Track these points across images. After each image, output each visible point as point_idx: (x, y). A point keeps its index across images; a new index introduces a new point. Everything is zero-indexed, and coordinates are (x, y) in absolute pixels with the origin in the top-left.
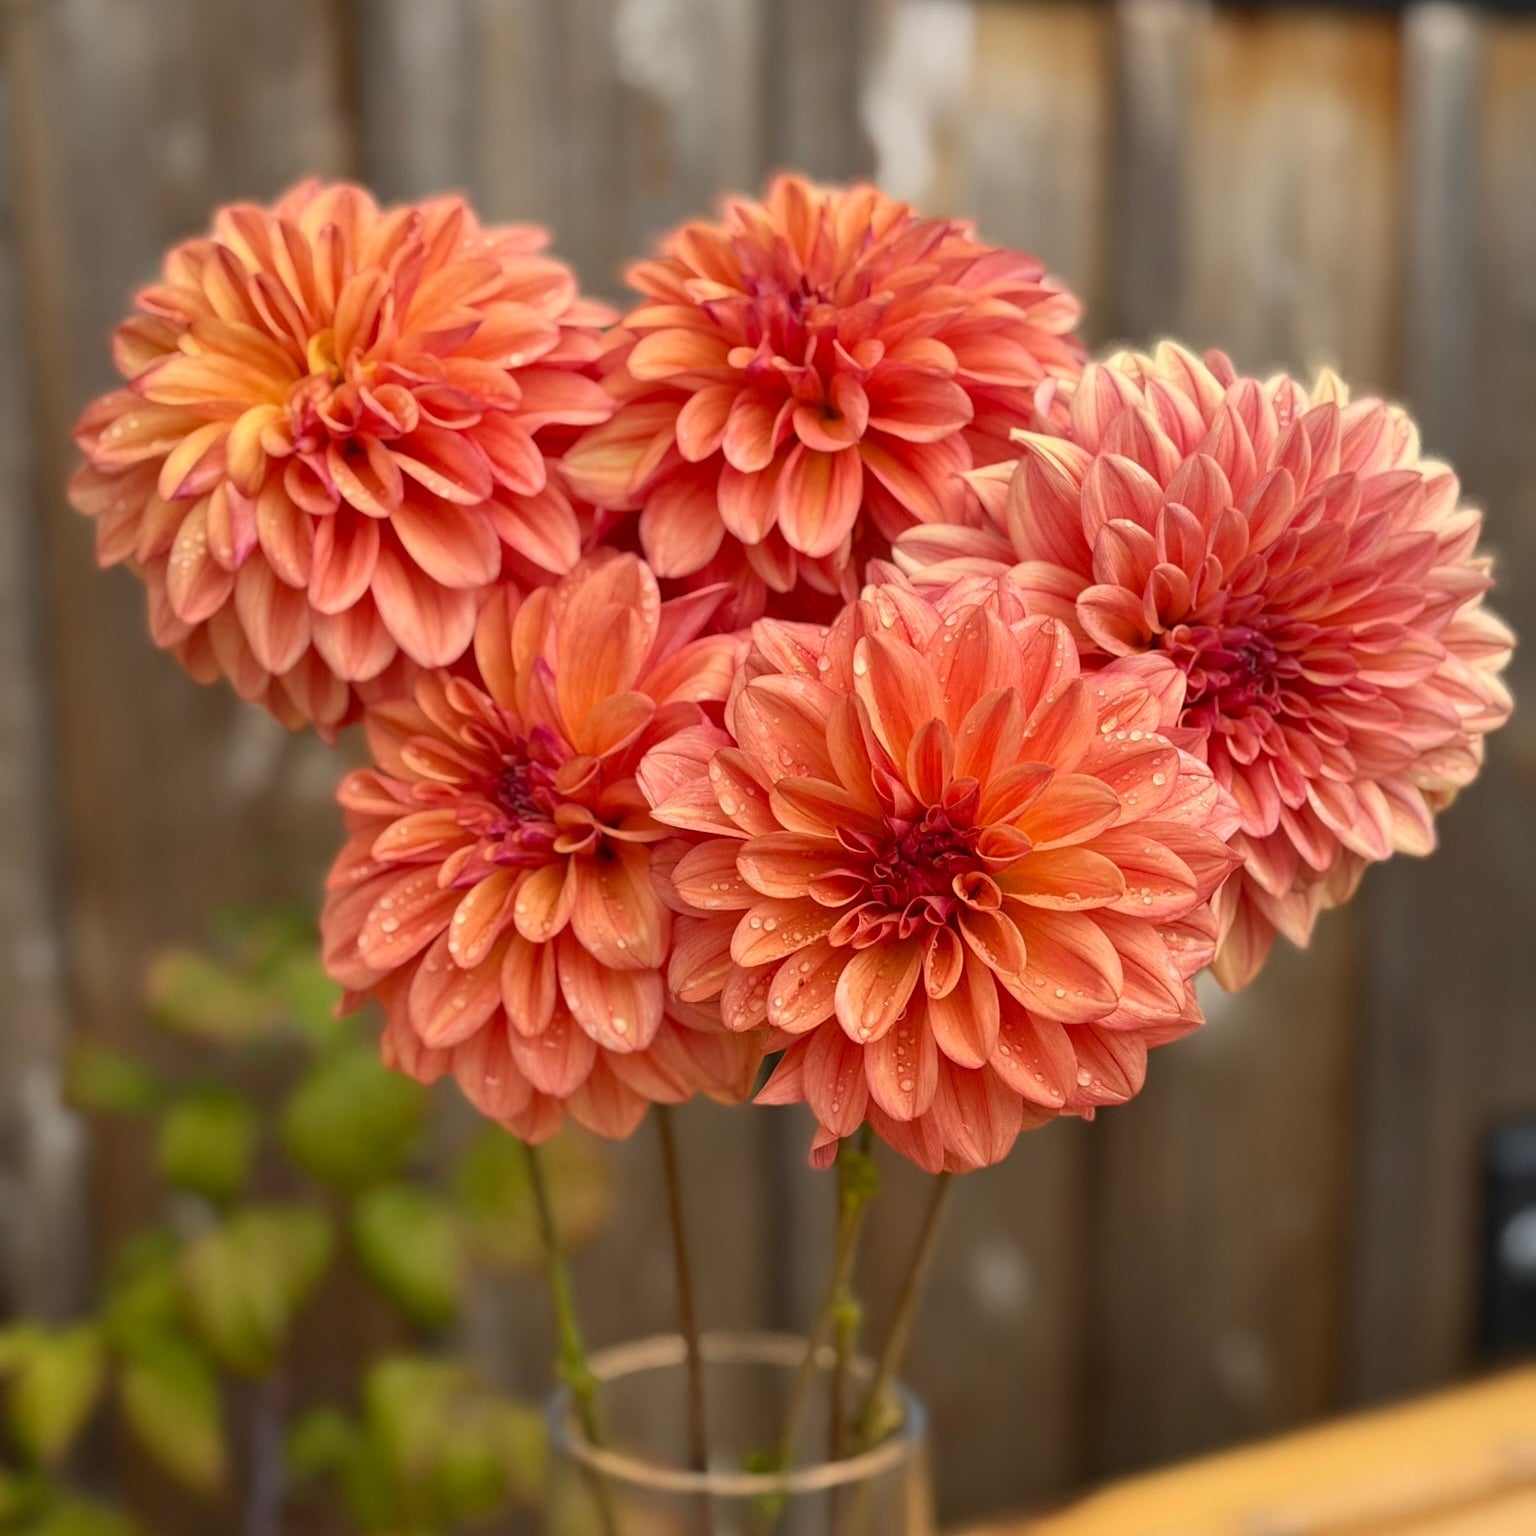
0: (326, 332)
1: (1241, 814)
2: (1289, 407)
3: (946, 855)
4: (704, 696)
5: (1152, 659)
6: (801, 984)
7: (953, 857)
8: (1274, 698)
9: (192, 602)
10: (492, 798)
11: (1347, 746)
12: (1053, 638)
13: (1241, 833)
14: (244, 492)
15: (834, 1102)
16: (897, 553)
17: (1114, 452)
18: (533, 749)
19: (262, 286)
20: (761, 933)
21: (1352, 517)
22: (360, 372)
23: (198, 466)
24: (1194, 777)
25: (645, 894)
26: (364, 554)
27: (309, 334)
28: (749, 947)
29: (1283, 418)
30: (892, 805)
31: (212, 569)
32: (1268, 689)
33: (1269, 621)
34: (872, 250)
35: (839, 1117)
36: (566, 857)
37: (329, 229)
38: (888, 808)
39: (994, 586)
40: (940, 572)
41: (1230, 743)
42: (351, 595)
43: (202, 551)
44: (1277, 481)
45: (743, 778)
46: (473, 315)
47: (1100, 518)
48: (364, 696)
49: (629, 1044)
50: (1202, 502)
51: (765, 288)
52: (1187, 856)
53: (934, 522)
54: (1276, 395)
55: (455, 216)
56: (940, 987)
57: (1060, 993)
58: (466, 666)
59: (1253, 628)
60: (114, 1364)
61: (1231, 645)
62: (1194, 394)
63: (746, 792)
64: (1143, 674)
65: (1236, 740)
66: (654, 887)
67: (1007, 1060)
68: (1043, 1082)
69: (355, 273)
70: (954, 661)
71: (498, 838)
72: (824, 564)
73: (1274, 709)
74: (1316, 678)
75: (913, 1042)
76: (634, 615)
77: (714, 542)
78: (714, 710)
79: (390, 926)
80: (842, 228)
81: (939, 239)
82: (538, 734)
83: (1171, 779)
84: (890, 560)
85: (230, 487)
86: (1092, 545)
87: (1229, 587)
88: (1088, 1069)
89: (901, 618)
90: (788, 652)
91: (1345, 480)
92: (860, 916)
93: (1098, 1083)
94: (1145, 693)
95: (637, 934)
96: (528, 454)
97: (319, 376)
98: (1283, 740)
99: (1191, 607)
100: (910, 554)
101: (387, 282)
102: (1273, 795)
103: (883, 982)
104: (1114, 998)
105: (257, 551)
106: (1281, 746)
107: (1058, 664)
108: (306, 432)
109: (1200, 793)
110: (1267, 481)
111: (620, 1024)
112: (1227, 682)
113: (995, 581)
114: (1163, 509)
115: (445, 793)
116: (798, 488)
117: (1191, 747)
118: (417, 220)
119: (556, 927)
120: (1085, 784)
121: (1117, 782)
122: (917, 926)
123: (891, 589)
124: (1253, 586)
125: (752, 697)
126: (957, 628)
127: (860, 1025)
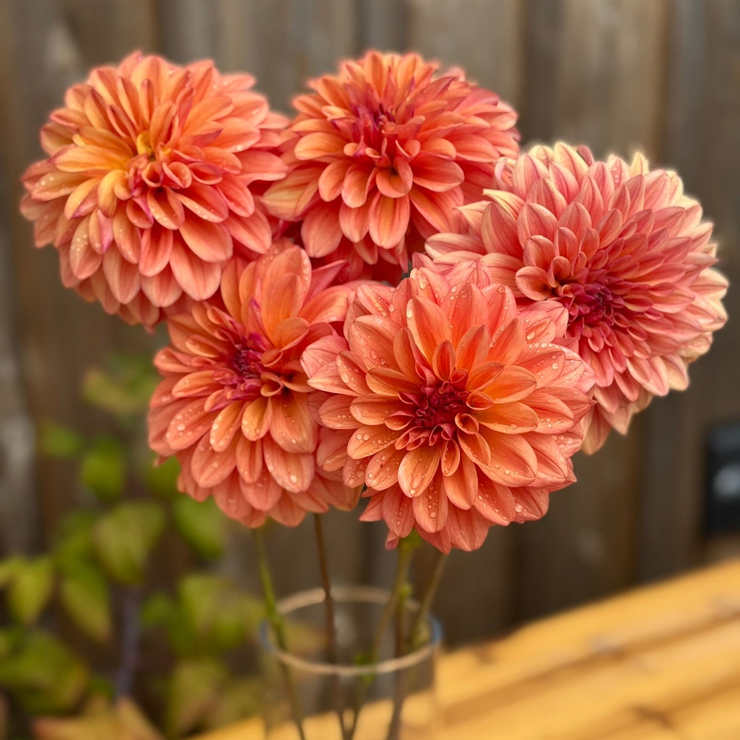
0: (145, 132)
1: (595, 376)
2: (619, 173)
3: (451, 405)
4: (334, 319)
5: (552, 303)
6: (382, 466)
7: (455, 406)
8: (610, 317)
9: (81, 269)
10: (230, 366)
11: (646, 341)
12: (504, 294)
13: (596, 386)
14: (106, 215)
15: (398, 520)
16: (428, 248)
17: (533, 201)
18: (250, 343)
19: (113, 111)
20: (362, 442)
21: (649, 231)
22: (162, 154)
23: (83, 202)
24: (572, 361)
25: (305, 416)
26: (166, 246)
27: (137, 134)
28: (357, 449)
29: (616, 179)
30: (426, 381)
31: (90, 252)
32: (608, 312)
33: (609, 280)
34: (415, 92)
35: (401, 529)
36: (267, 398)
37: (146, 82)
38: (424, 382)
39: (474, 266)
40: (448, 257)
41: (590, 341)
42: (160, 267)
43: (86, 243)
44: (613, 214)
45: (352, 365)
46: (217, 125)
47: (527, 234)
48: (168, 312)
49: (298, 488)
50: (576, 225)
51: (362, 111)
52: (569, 403)
53: (446, 232)
54: (613, 167)
55: (208, 72)
56: (449, 470)
57: (507, 472)
58: (216, 299)
59: (601, 283)
60: (59, 577)
61: (590, 292)
62: (573, 169)
63: (354, 371)
64: (547, 310)
65: (593, 339)
66: (310, 413)
67: (481, 503)
68: (499, 513)
69: (160, 104)
70: (455, 308)
71: (234, 386)
72: (392, 251)
73: (611, 323)
74: (632, 308)
75: (436, 493)
76: (299, 279)
77: (337, 240)
78: (338, 326)
79: (181, 427)
80: (399, 77)
81: (448, 85)
82: (253, 337)
83: (561, 365)
84: (423, 251)
85: (99, 212)
86: (523, 246)
87: (590, 265)
88: (521, 504)
89: (429, 285)
90: (374, 300)
91: (646, 213)
92: (410, 434)
93: (525, 510)
94: (549, 320)
95: (302, 436)
96: (246, 196)
97: (143, 155)
98: (615, 338)
99: (570, 275)
100: (434, 248)
101: (175, 109)
102: (611, 366)
103: (421, 465)
104: (533, 475)
105: (113, 244)
106: (615, 342)
107: (506, 308)
108: (136, 186)
109: (575, 369)
110: (608, 215)
111: (294, 478)
112: (588, 311)
113: (476, 263)
114: (557, 231)
115: (208, 363)
116: (378, 212)
117: (570, 346)
118: (190, 75)
119: (263, 433)
120: (519, 371)
121: (535, 366)
122: (438, 440)
123: (424, 270)
124: (601, 265)
125: (357, 327)
126: (457, 293)
127: (410, 488)
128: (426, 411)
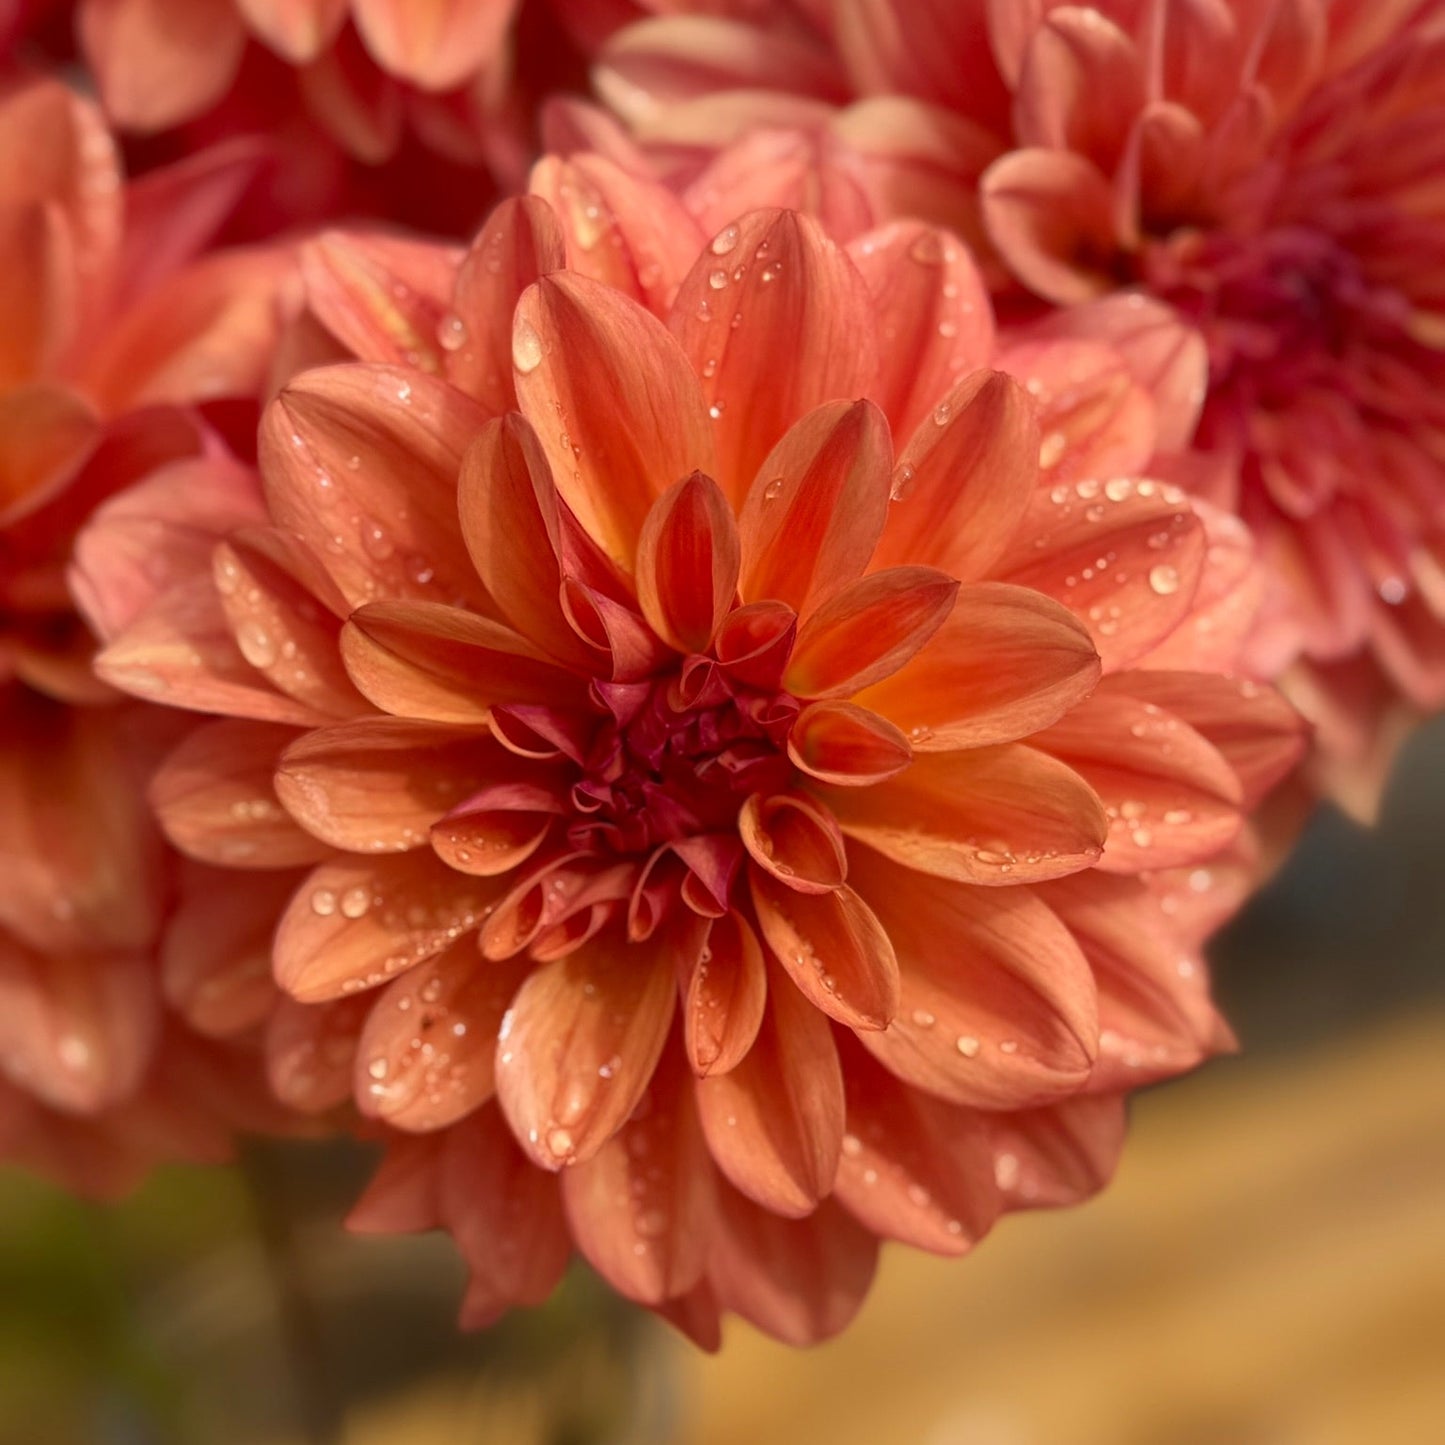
3: (725, 759)
4: (211, 389)
5: (1134, 305)
6: (427, 1023)
7: (740, 765)
8: (1354, 373)
12: (935, 272)
16: (606, 81)
20: (339, 922)
24: (1221, 555)
28: (311, 954)
30: (606, 659)
33: (1349, 214)
38: (598, 661)
39: (806, 153)
40: (691, 121)
52: (1218, 733)
56: (719, 1049)
57: (968, 1044)
59: (1318, 229)
61: (1277, 268)
63: (298, 613)
64: (1116, 339)
65: (1284, 464)
67: (858, 1168)
68: (928, 1205)
70: (732, 330)
72: (457, 100)
75: (663, 1125)
76: (56, 218)
77: (225, 57)
83: (1187, 574)
84: (587, 92)
86: (1010, 67)
88: (1014, 1152)
89: (616, 229)
90: (379, 302)
92: (547, 888)
93: (1032, 1175)
94: (1121, 382)
95: (95, 883)
98: (1371, 458)
100: (633, 81)
102: (1356, 576)
104: (1082, 1060)
107: (950, 329)
109: (1231, 590)
111: (74, 1051)
120: (1019, 604)
121: (1071, 581)
122: (665, 913)
123: (593, 164)
124: (1327, 147)
125: (296, 414)
126: (739, 258)
127: (550, 1123)
128: (615, 787)
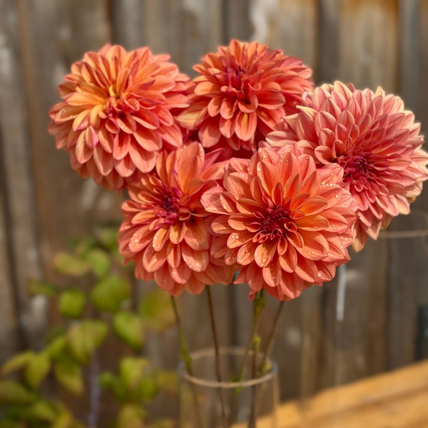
0: (114, 85)
1: (359, 205)
2: (369, 97)
3: (282, 218)
4: (217, 178)
5: (335, 164)
6: (245, 252)
7: (284, 219)
8: (367, 174)
9: (82, 158)
10: (162, 207)
11: (386, 186)
12: (308, 160)
13: (359, 210)
14: (95, 128)
15: (255, 283)
16: (267, 139)
17: (324, 110)
18: (173, 194)
19: (97, 73)
20: (235, 240)
21: (386, 126)
22: (124, 95)
23: (82, 122)
24: (346, 195)
25: (203, 230)
26: (127, 143)
27: (110, 86)
28: (232, 243)
29: (368, 100)
30: (268, 205)
31: (87, 148)
32: (365, 172)
33: (365, 154)
34: (257, 59)
35: (256, 287)
36: (182, 221)
37: (114, 58)
38: (266, 205)
39: (292, 147)
40: (278, 144)
41: (355, 186)
42: (124, 154)
43: (84, 144)
44: (367, 117)
45: (229, 199)
46: (153, 79)
47: (320, 128)
48: (127, 181)
49: (200, 270)
50: (347, 123)
51: (229, 70)
52: (345, 216)
53: (276, 130)
54: (366, 94)
55: (146, 52)
56: (282, 252)
57: (313, 253)
58: (154, 172)
59: (361, 156)
61: (355, 160)
62: (345, 95)
63: (229, 203)
64: (332, 169)
65: (357, 185)
66: (206, 229)
67: (299, 271)
68: (309, 276)
69: (121, 69)
70: (283, 167)
71: (164, 217)
72: (248, 143)
73: (367, 177)
74: (378, 169)
75: (275, 266)
76: (198, 158)
77: (218, 138)
78: (220, 182)
79: (137, 241)
80: (249, 53)
81: (275, 55)
82: (174, 190)
83: (340, 196)
84: (265, 140)
85: (91, 127)
86: (318, 135)
87: (355, 145)
88: (320, 272)
89: (269, 156)
90: (239, 166)
91: (384, 116)
92: (260, 234)
93: (323, 276)
94: (333, 174)
95: (202, 241)
96: (169, 116)
97: (113, 97)
98: (369, 185)
99: (344, 151)
100: (270, 139)
101: (129, 71)
102: (367, 200)
103: (267, 251)
104: (327, 253)
105: (99, 143)
106: (369, 187)
107: (310, 167)
108: (111, 112)
109: (348, 200)
110: (364, 117)
111: (198, 264)
112: (354, 170)
113: (293, 145)
114: (337, 125)
115: (150, 206)
116: (240, 122)
117: (345, 188)
118: (137, 54)
119: (181, 240)
120: (319, 198)
121: (326, 197)
122: (275, 236)
123: (265, 148)
124: (361, 145)
125: (231, 178)
126: (284, 158)
127: (261, 263)
128: (269, 221)
